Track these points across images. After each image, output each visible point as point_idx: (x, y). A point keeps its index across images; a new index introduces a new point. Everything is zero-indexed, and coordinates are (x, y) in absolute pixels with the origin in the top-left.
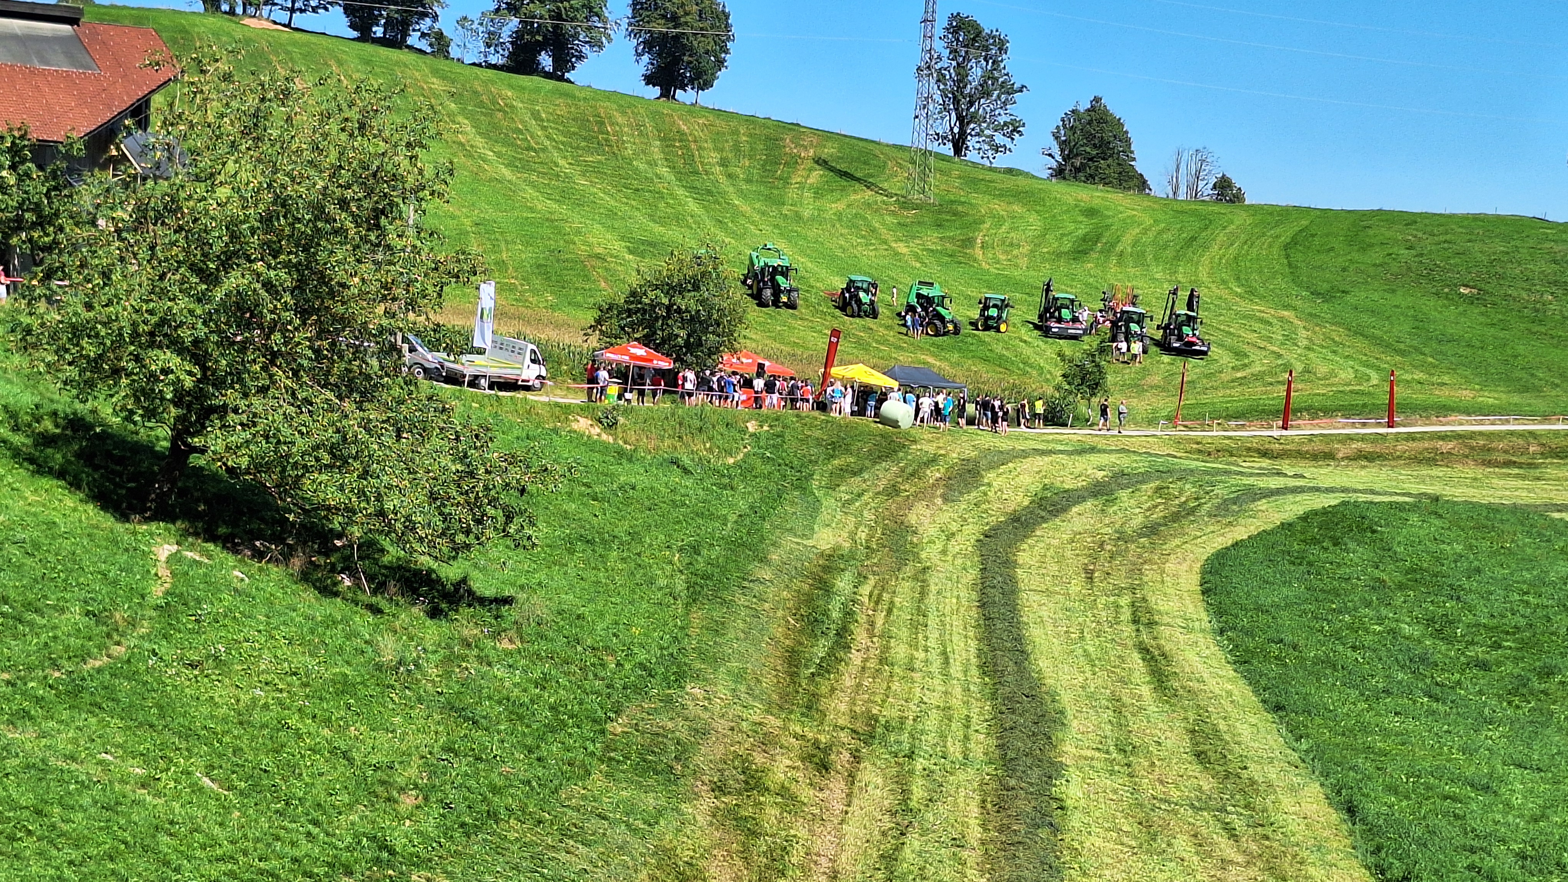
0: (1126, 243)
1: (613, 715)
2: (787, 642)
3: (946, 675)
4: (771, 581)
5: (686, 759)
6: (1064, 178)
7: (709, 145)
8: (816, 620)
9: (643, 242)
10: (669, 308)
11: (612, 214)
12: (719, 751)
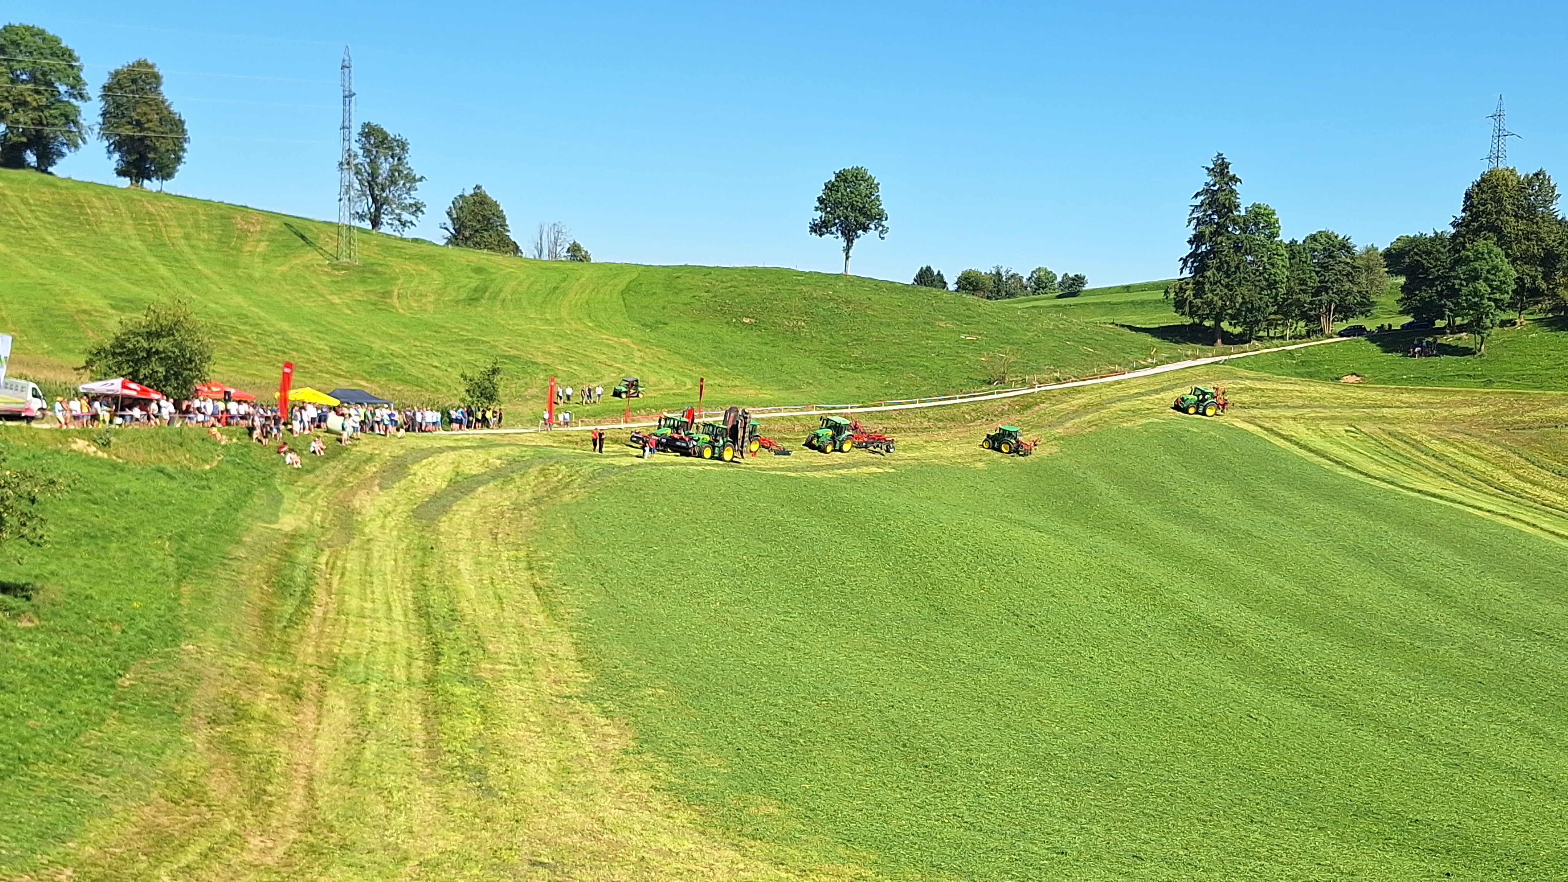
0: (506, 293)
1: (121, 672)
2: (262, 604)
3: (389, 618)
4: (246, 558)
5: (185, 701)
6: (458, 245)
7: (173, 223)
8: (285, 586)
9: (123, 300)
10: (148, 352)
11: (95, 277)
12: (212, 693)
